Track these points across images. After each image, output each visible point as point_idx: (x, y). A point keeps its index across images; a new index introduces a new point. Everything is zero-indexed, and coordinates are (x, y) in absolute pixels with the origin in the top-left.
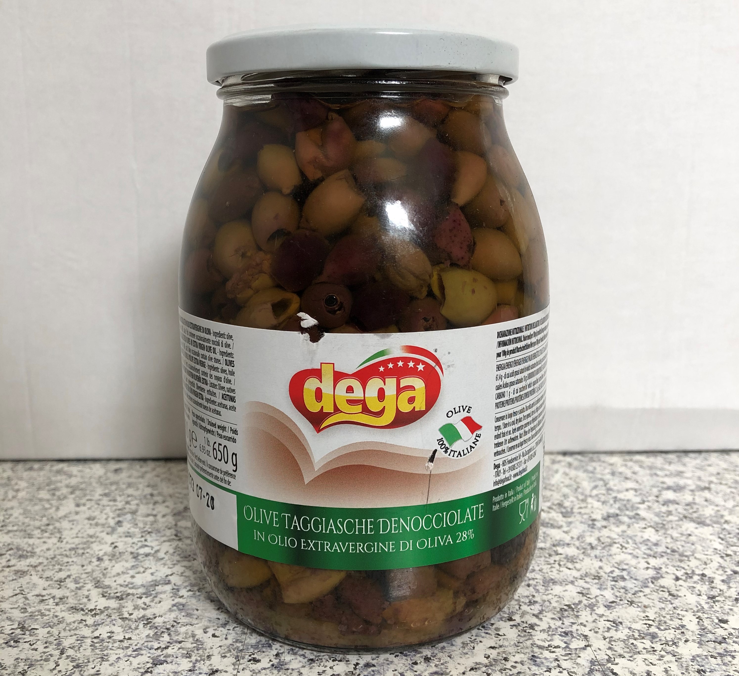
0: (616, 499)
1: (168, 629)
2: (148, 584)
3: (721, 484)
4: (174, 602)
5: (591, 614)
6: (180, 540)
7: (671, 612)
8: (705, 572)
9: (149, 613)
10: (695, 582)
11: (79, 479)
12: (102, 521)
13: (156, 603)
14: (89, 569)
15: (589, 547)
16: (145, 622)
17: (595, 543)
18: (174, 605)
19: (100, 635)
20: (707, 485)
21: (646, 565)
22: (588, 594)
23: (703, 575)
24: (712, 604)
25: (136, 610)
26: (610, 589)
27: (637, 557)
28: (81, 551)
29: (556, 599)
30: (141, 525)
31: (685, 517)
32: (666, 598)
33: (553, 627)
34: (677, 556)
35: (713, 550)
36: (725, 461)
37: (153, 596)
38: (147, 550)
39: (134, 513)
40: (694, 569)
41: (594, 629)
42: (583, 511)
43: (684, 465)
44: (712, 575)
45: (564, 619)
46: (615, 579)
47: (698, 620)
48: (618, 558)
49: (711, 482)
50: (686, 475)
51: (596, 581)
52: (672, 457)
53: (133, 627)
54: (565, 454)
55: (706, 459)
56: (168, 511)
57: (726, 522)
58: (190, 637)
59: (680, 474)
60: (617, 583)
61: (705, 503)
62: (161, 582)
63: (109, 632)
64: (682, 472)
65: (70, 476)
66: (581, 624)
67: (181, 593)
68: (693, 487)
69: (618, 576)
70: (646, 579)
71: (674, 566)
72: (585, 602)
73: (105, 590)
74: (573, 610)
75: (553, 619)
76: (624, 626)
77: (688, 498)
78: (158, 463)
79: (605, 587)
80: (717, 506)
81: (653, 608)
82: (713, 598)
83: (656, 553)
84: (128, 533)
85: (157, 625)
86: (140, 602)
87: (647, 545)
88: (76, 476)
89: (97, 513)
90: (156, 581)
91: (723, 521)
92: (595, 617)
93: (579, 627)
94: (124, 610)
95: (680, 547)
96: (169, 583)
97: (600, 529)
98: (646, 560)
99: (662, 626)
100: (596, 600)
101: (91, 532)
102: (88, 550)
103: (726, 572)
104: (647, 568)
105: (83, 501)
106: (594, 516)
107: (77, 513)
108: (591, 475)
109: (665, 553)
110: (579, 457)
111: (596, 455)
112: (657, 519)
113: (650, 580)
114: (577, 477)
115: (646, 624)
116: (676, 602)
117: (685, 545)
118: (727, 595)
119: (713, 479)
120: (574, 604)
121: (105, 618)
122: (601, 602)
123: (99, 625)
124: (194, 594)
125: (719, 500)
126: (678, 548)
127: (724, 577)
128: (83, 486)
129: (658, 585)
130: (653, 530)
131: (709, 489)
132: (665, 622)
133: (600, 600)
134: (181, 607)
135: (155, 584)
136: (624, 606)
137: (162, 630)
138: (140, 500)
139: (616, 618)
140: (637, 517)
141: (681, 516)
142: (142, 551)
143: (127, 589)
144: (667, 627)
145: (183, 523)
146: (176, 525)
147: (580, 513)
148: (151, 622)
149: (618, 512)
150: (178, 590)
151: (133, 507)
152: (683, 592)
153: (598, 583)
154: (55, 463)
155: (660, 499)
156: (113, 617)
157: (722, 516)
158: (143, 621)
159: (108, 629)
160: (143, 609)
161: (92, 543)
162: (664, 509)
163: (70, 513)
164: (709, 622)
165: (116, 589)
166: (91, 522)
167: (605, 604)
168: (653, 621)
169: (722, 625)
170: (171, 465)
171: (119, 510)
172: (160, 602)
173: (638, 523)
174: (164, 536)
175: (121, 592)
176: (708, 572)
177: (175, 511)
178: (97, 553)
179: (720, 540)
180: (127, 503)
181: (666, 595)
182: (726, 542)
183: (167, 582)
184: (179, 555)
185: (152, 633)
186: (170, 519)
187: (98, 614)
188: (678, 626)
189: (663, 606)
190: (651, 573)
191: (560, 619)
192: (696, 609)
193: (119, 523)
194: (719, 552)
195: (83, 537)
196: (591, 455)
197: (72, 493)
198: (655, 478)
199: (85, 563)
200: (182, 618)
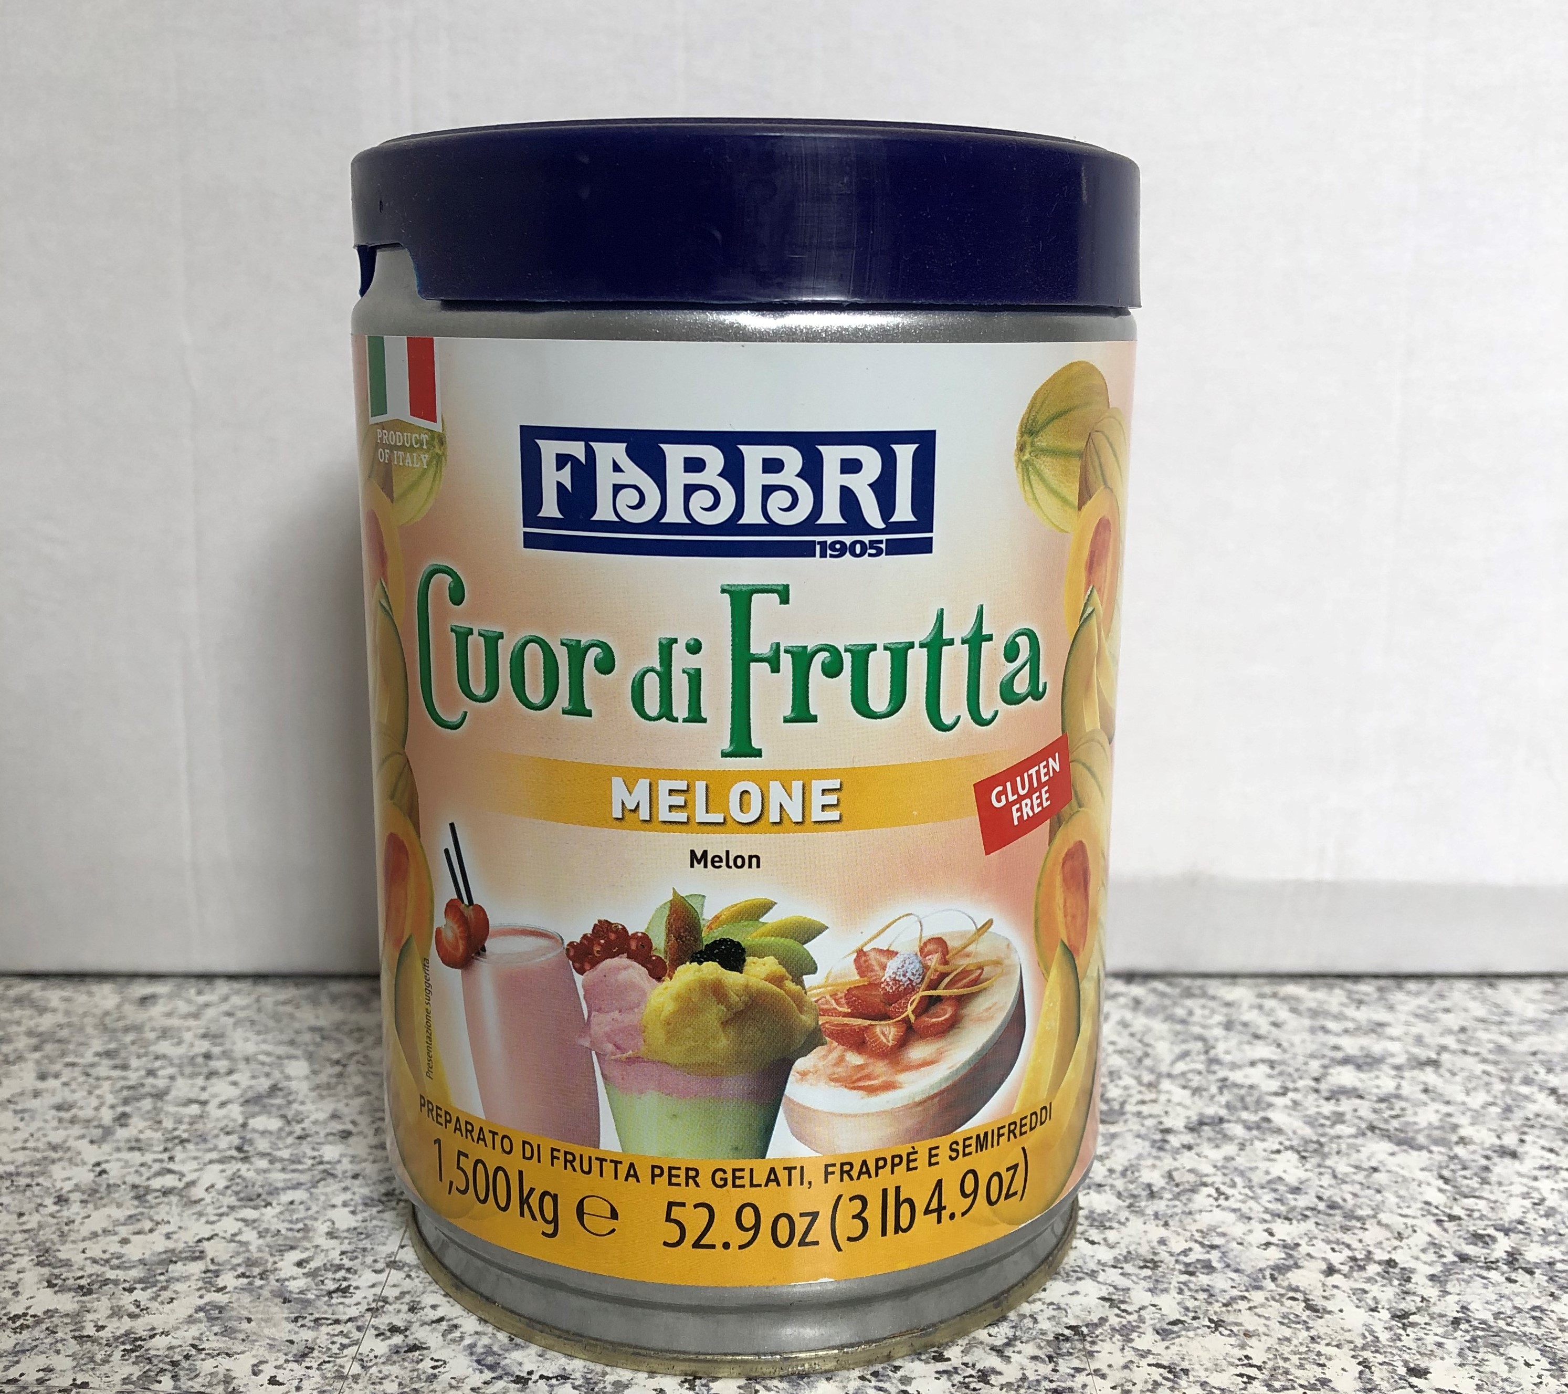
0: (1224, 1084)
1: (175, 1364)
2: (155, 1259)
3: (1465, 1052)
4: (201, 1302)
5: (1123, 1349)
6: (246, 1159)
7: (1303, 1349)
8: (1396, 1256)
9: (140, 1326)
10: (1369, 1280)
11: (60, 1018)
12: (88, 1113)
13: (162, 1303)
14: (32, 1221)
15: (1144, 1194)
16: (128, 1347)
17: (1159, 1182)
18: (200, 1309)
19: (22, 1375)
20: (1434, 1056)
21: (1266, 1238)
22: (1123, 1302)
23: (1391, 1263)
24: (1401, 1331)
25: (115, 1319)
26: (1174, 1292)
27: (1250, 1218)
28: (23, 1181)
29: (1050, 1312)
30: (168, 1124)
31: (1372, 1128)
32: (1297, 1316)
33: (1032, 1377)
34: (1339, 1218)
35: (1420, 1205)
36: (1484, 1001)
37: (159, 1285)
38: (169, 1181)
39: (159, 1095)
40: (1371, 1249)
41: (1122, 1385)
42: (1145, 1109)
43: (1391, 1008)
44: (1412, 1264)
45: (1060, 1361)
46: (1191, 1269)
47: (1361, 1368)
48: (1204, 1221)
49: (1443, 1048)
50: (1389, 1031)
51: (1148, 1272)
52: (1366, 988)
53: (99, 1357)
54: (1130, 977)
55: (1441, 996)
56: (234, 1092)
57: (1462, 1141)
58: (218, 1383)
59: (1377, 1028)
60: (1193, 1279)
61: (1424, 1097)
62: (184, 1255)
63: (43, 1370)
64: (1381, 1025)
65: (42, 1010)
66: (1097, 1372)
67: (220, 1282)
68: (1401, 1060)
69: (1198, 1260)
70: (1261, 1270)
71: (1328, 1242)
72: (1114, 1321)
73: (56, 1271)
74: (1083, 1338)
75: (1035, 1358)
76: (1192, 1379)
77: (1386, 1083)
78: (236, 985)
79: (1166, 1286)
80: (1448, 1103)
81: (1263, 1338)
82: (1401, 1316)
83: (1293, 1209)
84: (137, 1140)
85: (152, 1352)
86: (127, 1300)
87: (1275, 1190)
88: (54, 1010)
89: (80, 1095)
90: (173, 1251)
91: (1454, 1138)
92: (1130, 1355)
93: (1089, 1380)
94: (89, 1317)
95: (1349, 1197)
96: (201, 1256)
97: (1176, 1152)
98: (1266, 1226)
99: (1278, 1380)
100: (1140, 1316)
101: (56, 1137)
102: (41, 1180)
103: (1443, 1256)
104: (1268, 1244)
105: (57, 1067)
106: (1168, 1123)
107: (36, 1094)
108: (1179, 1027)
109: (1313, 1209)
110: (1159, 986)
111: (1199, 982)
112: (1308, 1132)
113: (1267, 1273)
114: (1148, 1030)
115: (1241, 1375)
116: (1320, 1326)
117: (1360, 1193)
118: (1435, 1310)
119: (1450, 1041)
120: (1087, 1326)
121: (42, 1336)
122: (1149, 1322)
123: (24, 1352)
124: (250, 1284)
125: (1454, 1091)
126: (1344, 1200)
127: (1437, 1269)
128: (64, 1033)
129: (1285, 1284)
130: (1296, 1156)
131: (1435, 1064)
132: (1286, 1372)
133: (1147, 1317)
134: (215, 1313)
135: (171, 1258)
136: (1199, 1331)
137: (161, 1365)
138: (180, 1066)
139: (1177, 1359)
140: (1264, 1126)
141: (1363, 1125)
142: (157, 1183)
143: (106, 1269)
144: (1289, 1384)
145: (260, 1122)
146: (244, 1125)
147: (1139, 1114)
148: (141, 1347)
149: (1223, 1112)
150: (217, 1274)
151: (161, 1083)
152: (1340, 1301)
153: (1150, 1277)
154: (16, 981)
155: (1323, 1086)
156: (60, 1335)
157: (1455, 1127)
158: (123, 1343)
159: (42, 1361)
160: (132, 1316)
161: (53, 1162)
162: (1328, 1108)
163: (22, 1094)
164: (1386, 1374)
165: (82, 1269)
166: (63, 1114)
167: (1158, 1326)
168: (1260, 1368)
169: (1414, 1381)
170: (265, 989)
171: (130, 1088)
172: (172, 1299)
173: (1263, 1140)
174: (215, 1148)
175: (90, 1276)
176: (1402, 1258)
177: (250, 1094)
178: (58, 1185)
179: (1441, 1183)
180: (151, 1073)
181: (1299, 1307)
182: (1454, 1187)
183: (197, 1254)
184: (237, 1193)
185: (136, 1371)
186: (236, 1112)
187: (28, 1327)
188: (1312, 1382)
189: (1287, 1332)
190: (1275, 1255)
191: (1050, 1358)
192: (1360, 1342)
193: (122, 1119)
194: (1435, 1211)
195: (36, 1149)
196: (1186, 982)
197: (36, 1048)
198: (1321, 1037)
199: (27, 1207)
200: (212, 1338)
